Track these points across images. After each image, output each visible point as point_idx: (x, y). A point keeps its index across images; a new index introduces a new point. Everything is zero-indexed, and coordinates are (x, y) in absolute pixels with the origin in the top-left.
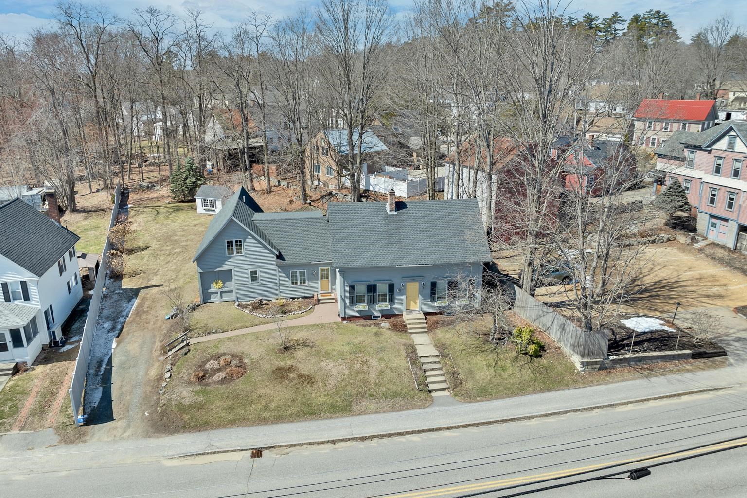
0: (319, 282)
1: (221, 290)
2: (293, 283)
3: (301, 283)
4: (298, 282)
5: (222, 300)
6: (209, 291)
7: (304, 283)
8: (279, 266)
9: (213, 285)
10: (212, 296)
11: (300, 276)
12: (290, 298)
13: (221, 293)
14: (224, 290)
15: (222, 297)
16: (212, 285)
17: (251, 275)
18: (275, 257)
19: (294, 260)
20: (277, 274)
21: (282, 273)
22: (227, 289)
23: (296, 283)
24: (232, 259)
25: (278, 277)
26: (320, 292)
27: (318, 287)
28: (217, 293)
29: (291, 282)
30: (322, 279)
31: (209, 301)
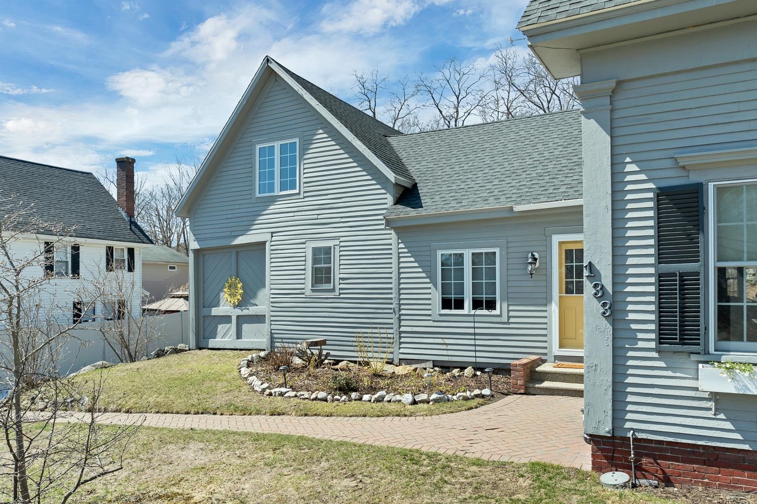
0: (554, 308)
1: (238, 312)
2: (446, 304)
3: (477, 304)
4: (468, 303)
5: (239, 344)
6: (215, 311)
7: (491, 305)
8: (402, 230)
9: (225, 296)
10: (220, 327)
11: (476, 273)
12: (435, 364)
13: (241, 320)
14: (245, 312)
15: (239, 336)
16: (222, 294)
17: (315, 261)
18: (390, 199)
19: (454, 204)
20: (394, 261)
21: (409, 260)
22: (252, 310)
23: (459, 304)
24: (273, 208)
25: (394, 276)
26: (556, 351)
27: (546, 326)
28: (227, 319)
29: (437, 297)
30: (569, 291)
31: (212, 343)
